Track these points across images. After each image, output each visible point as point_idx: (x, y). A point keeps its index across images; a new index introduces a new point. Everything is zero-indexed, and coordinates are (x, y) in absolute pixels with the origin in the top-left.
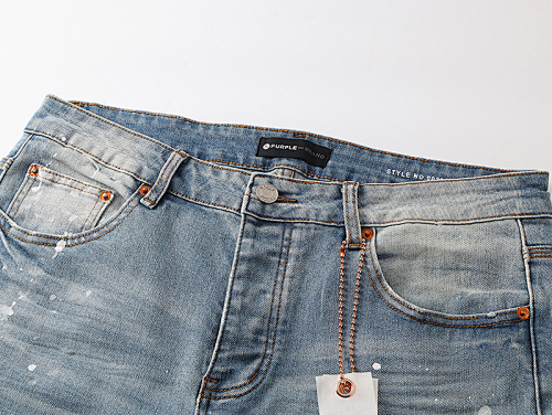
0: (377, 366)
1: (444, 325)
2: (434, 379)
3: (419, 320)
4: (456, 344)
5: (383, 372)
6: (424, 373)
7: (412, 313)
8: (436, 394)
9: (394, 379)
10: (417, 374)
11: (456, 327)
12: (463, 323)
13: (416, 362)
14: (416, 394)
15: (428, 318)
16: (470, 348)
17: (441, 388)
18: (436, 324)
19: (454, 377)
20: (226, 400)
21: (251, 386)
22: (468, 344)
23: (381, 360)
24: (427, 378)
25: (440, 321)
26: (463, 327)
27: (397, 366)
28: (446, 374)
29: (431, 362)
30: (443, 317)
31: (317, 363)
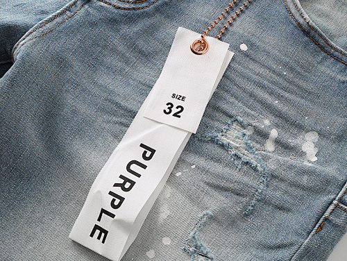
0: (244, 47)
1: (322, 48)
2: (285, 84)
3: (304, 31)
4: (323, 68)
5: (246, 54)
6: (280, 75)
7: (301, 21)
8: (279, 97)
9: (252, 66)
10: (274, 72)
11: (332, 56)
12: (340, 56)
13: (279, 62)
14: (263, 87)
15: (312, 33)
16: (333, 78)
17: (287, 95)
18: (317, 43)
19: (305, 93)
20: (106, 5)
21: (133, 6)
22: (333, 74)
23: (251, 45)
24: (281, 80)
25: (322, 42)
26: (338, 60)
27: (261, 57)
28: (299, 87)
29: (291, 69)
30: (326, 41)
31: (198, 21)
